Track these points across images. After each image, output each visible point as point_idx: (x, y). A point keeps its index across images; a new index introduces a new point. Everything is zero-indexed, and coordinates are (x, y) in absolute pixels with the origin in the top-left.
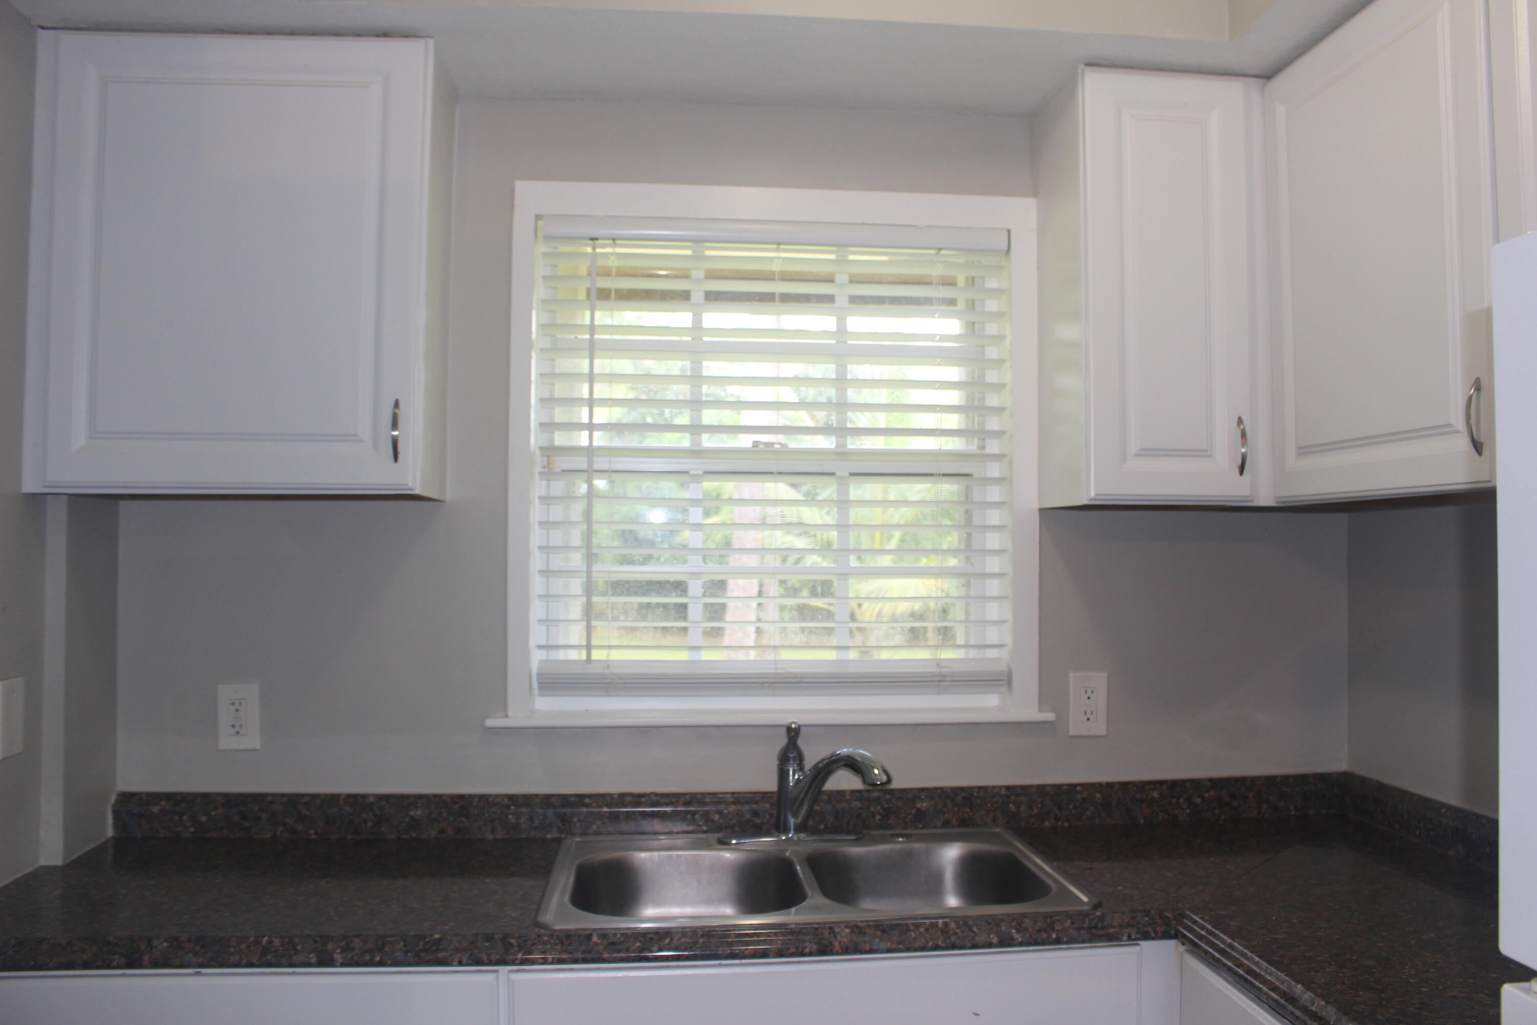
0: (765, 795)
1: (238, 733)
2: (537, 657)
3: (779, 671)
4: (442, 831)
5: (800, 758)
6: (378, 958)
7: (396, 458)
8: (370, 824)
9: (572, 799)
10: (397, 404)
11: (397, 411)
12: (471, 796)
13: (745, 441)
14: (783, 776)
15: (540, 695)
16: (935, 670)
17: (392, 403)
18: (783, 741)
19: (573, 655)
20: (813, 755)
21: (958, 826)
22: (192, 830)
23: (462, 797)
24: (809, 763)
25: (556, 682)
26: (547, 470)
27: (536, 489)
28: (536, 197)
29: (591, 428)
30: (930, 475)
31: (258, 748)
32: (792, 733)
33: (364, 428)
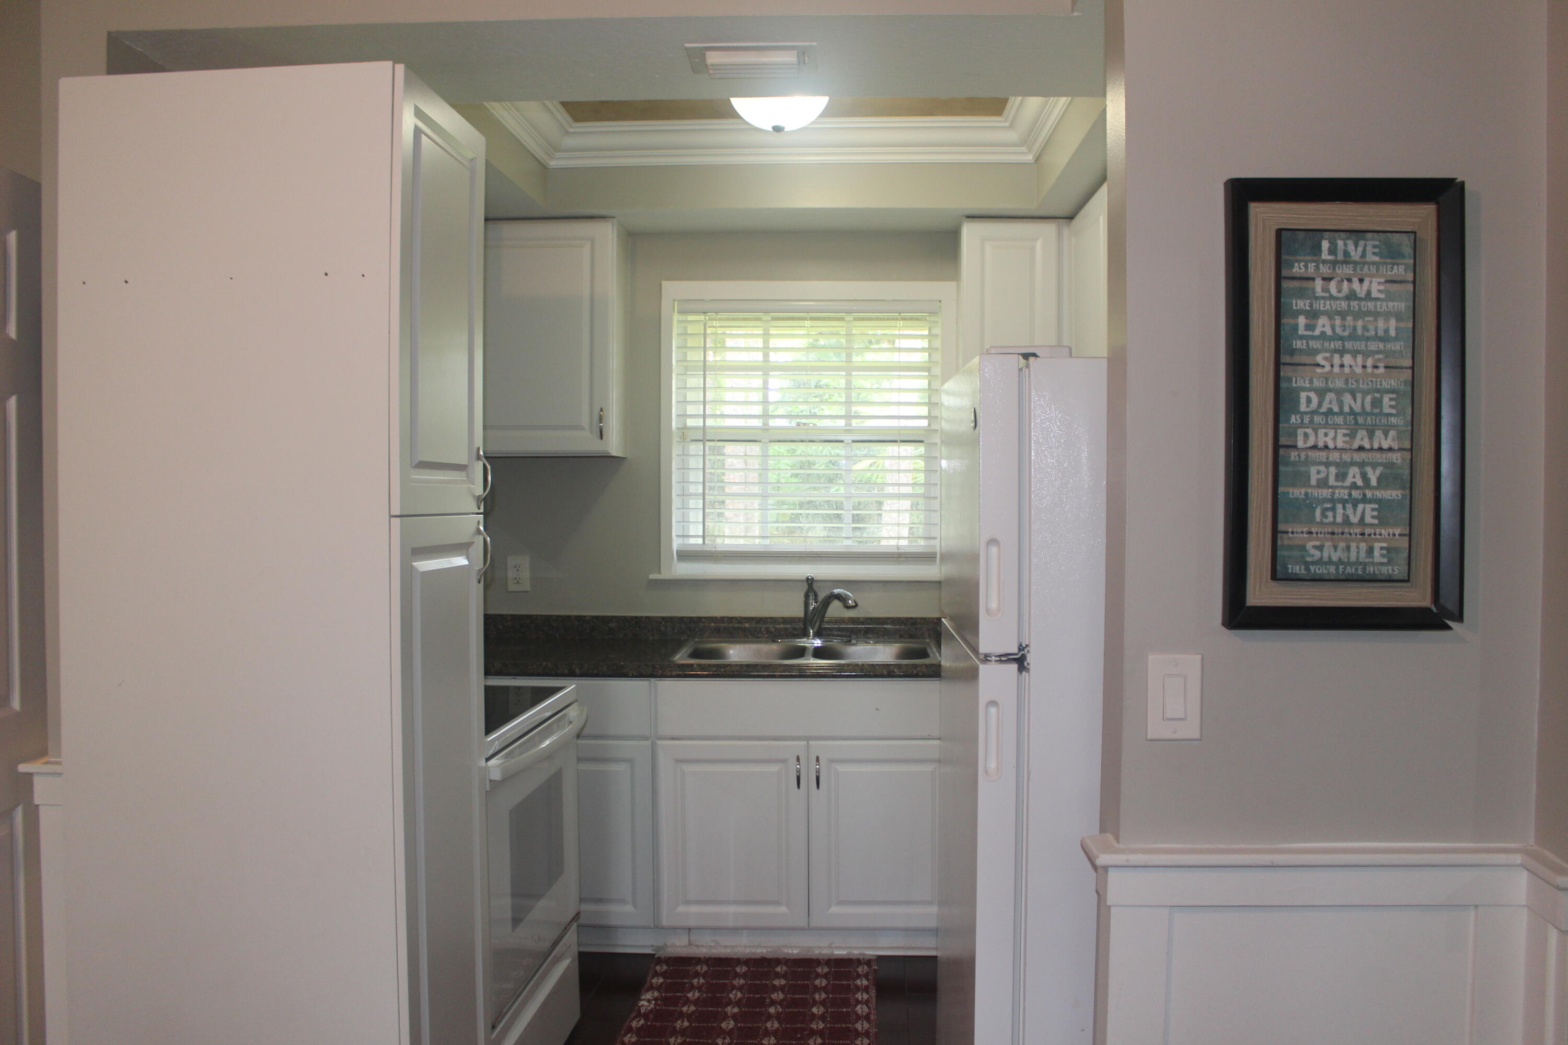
0: (799, 619)
1: (518, 582)
2: (676, 544)
3: (807, 550)
4: (625, 635)
5: (816, 596)
7: (602, 438)
8: (588, 631)
9: (696, 619)
10: (601, 410)
11: (602, 413)
12: (641, 617)
13: (791, 423)
14: (806, 605)
15: (678, 562)
16: (896, 551)
17: (599, 409)
18: (806, 587)
19: (697, 541)
20: (822, 595)
21: (908, 639)
22: (495, 633)
23: (636, 617)
24: (820, 598)
25: (686, 555)
26: (682, 440)
27: (676, 450)
28: (673, 290)
29: (704, 416)
30: (896, 441)
31: (529, 590)
32: (810, 582)
33: (585, 422)
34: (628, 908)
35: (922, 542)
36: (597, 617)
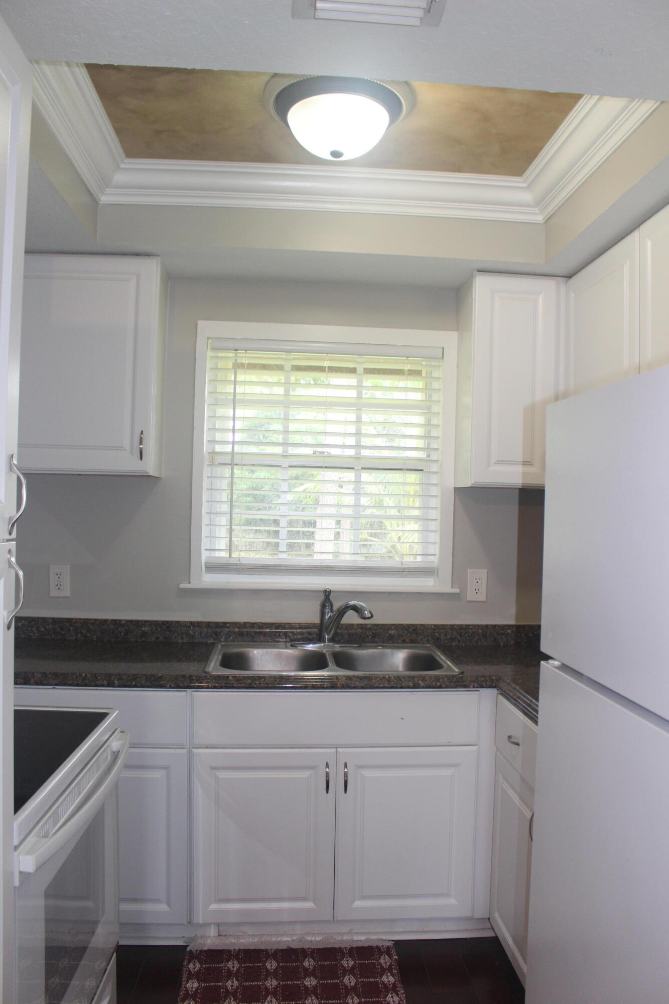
0: (313, 626)
1: (59, 588)
2: (205, 556)
3: (323, 564)
4: (157, 638)
5: (332, 606)
6: (134, 683)
7: (141, 458)
8: (122, 634)
9: (221, 624)
10: (142, 433)
11: (142, 436)
12: (172, 622)
13: (309, 451)
14: (323, 614)
15: (206, 573)
16: (400, 566)
17: (140, 432)
18: (322, 597)
19: (224, 554)
20: (337, 605)
21: (409, 643)
22: (37, 634)
23: (167, 622)
24: (335, 608)
25: (213, 567)
26: (211, 463)
27: (207, 472)
28: (207, 328)
29: (233, 443)
30: (401, 470)
31: (69, 596)
32: (327, 593)
33: (126, 444)
34: (163, 907)
35: (419, 559)
36: (131, 622)
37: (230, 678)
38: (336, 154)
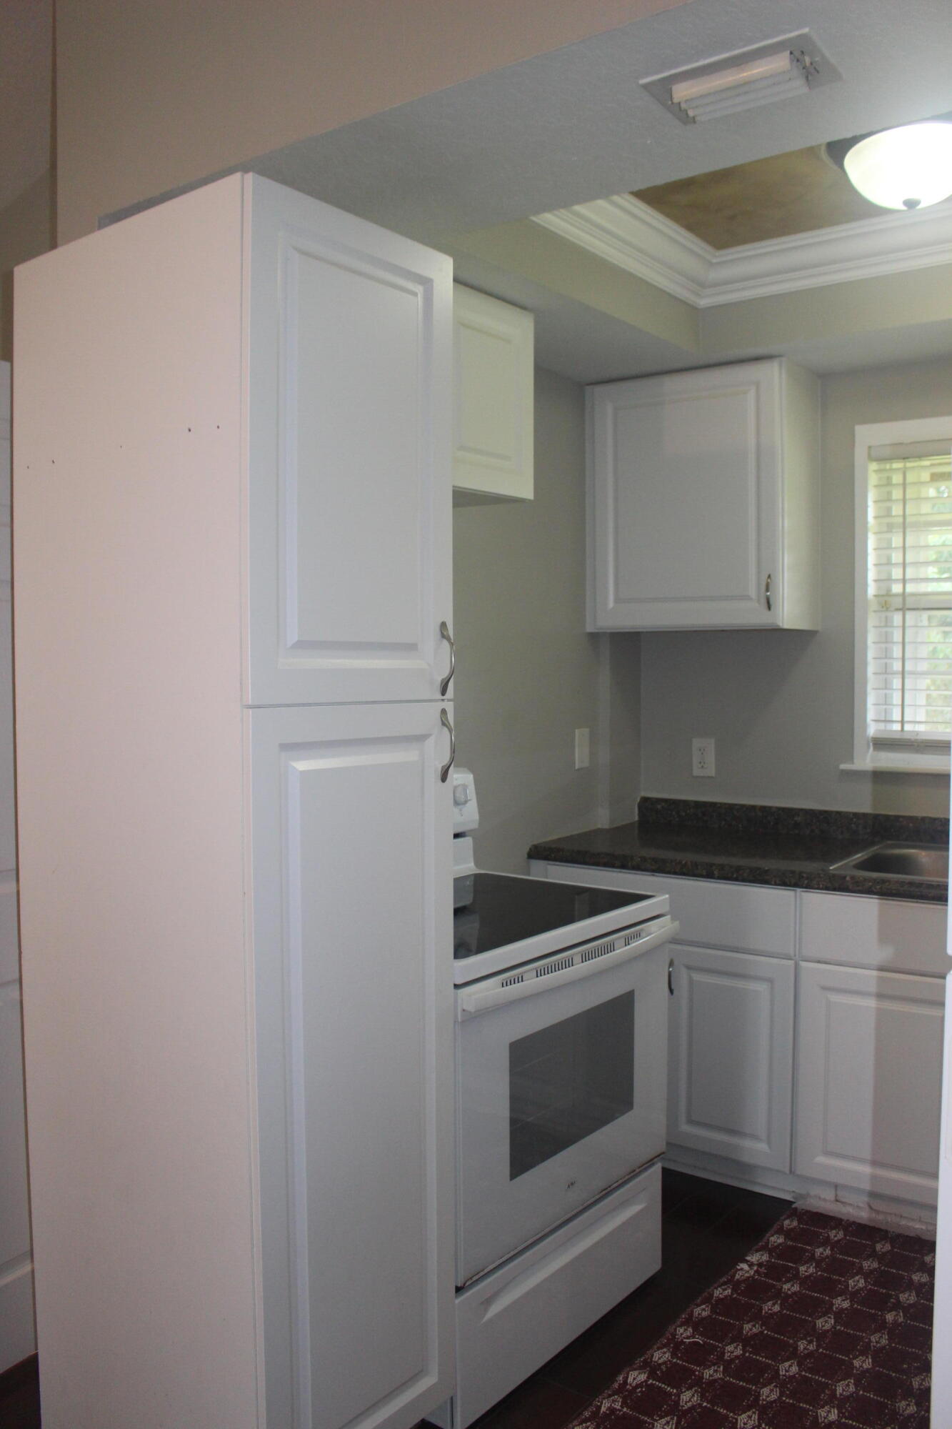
1: (702, 766)
2: (871, 728)
4: (811, 831)
6: (735, 876)
7: (770, 609)
8: (772, 823)
10: (769, 577)
11: (769, 580)
12: (832, 812)
15: (873, 751)
17: (767, 576)
19: (897, 727)
22: (676, 818)
23: (826, 812)
25: (881, 744)
26: (885, 609)
27: (872, 621)
28: (869, 435)
29: (904, 581)
31: (714, 775)
33: (753, 592)
34: (762, 1146)
36: (783, 809)
37: (848, 878)
38: (911, 204)
